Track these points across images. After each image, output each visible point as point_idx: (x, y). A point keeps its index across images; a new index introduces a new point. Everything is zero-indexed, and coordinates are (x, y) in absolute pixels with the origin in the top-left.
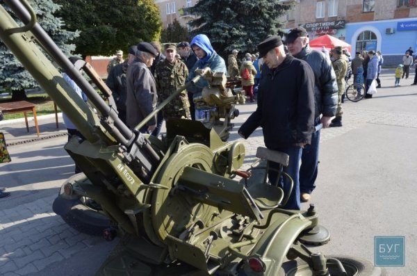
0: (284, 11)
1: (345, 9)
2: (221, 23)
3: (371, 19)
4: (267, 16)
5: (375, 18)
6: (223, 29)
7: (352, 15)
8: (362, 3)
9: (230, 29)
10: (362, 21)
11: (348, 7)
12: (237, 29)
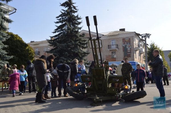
0: (87, 55)
1: (105, 56)
2: (63, 58)
3: (115, 61)
4: (81, 56)
5: (117, 60)
6: (64, 60)
7: (108, 59)
8: (111, 54)
9: (67, 60)
10: (112, 61)
11: (106, 56)
12: (69, 60)
